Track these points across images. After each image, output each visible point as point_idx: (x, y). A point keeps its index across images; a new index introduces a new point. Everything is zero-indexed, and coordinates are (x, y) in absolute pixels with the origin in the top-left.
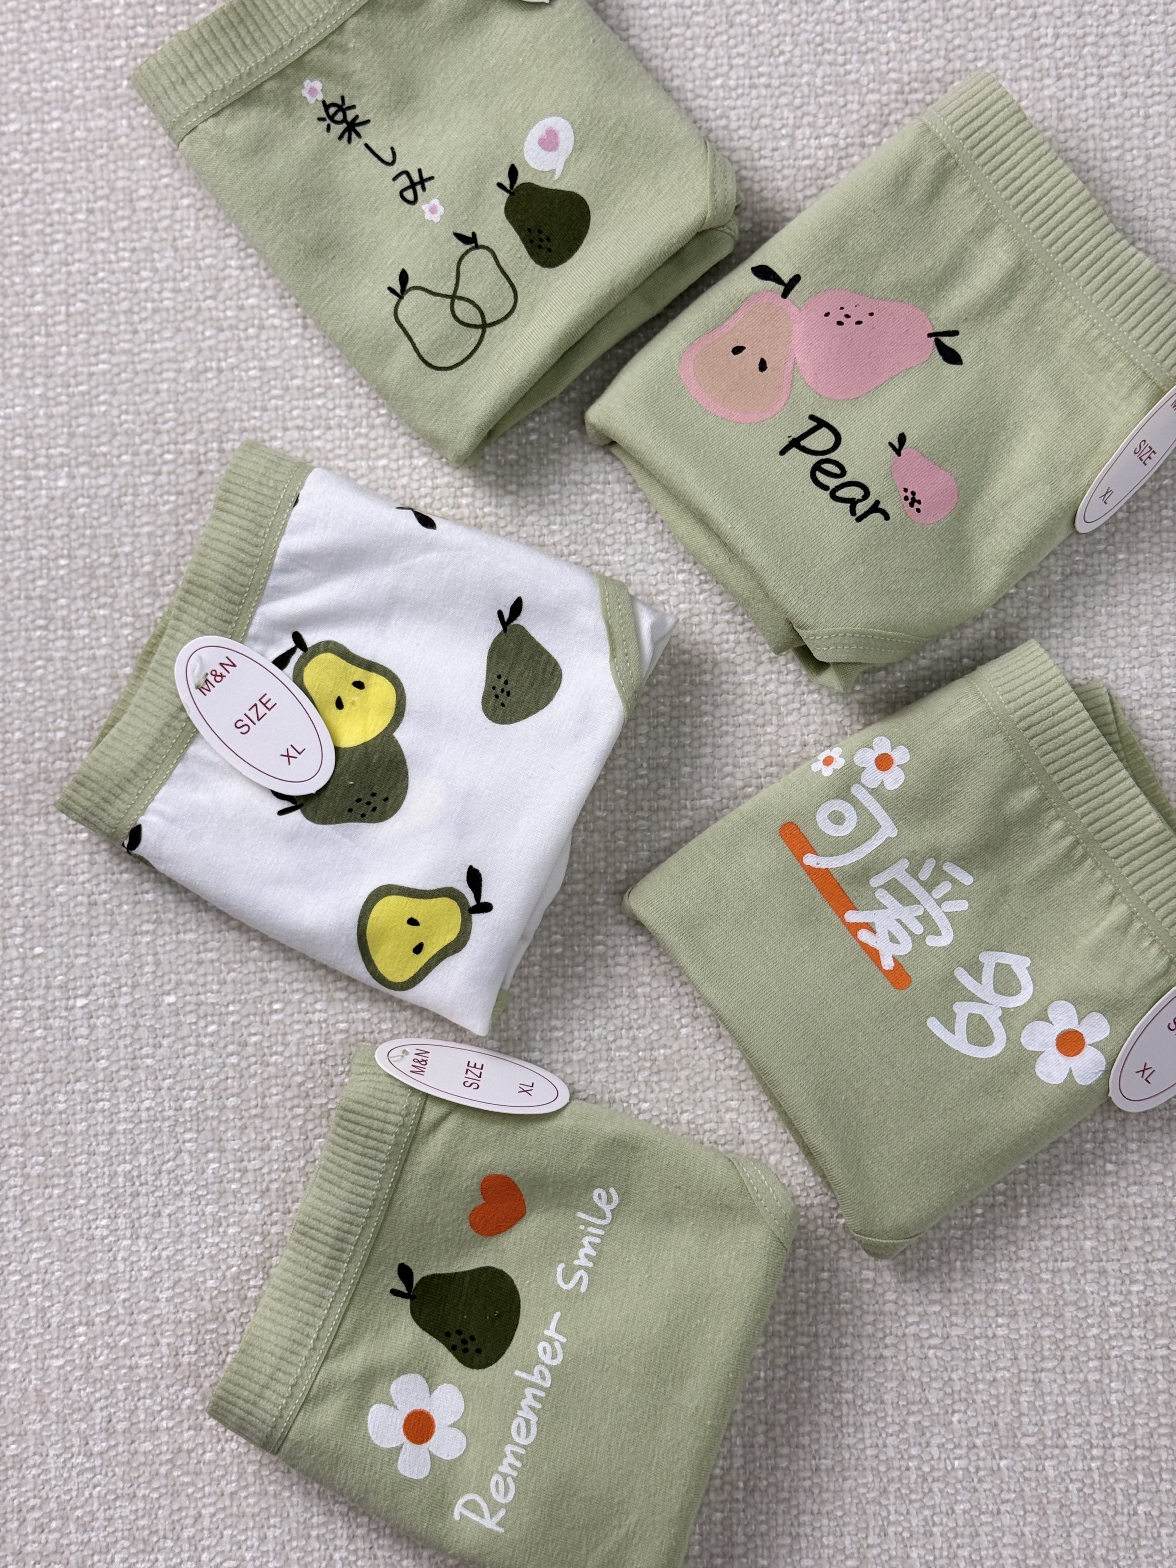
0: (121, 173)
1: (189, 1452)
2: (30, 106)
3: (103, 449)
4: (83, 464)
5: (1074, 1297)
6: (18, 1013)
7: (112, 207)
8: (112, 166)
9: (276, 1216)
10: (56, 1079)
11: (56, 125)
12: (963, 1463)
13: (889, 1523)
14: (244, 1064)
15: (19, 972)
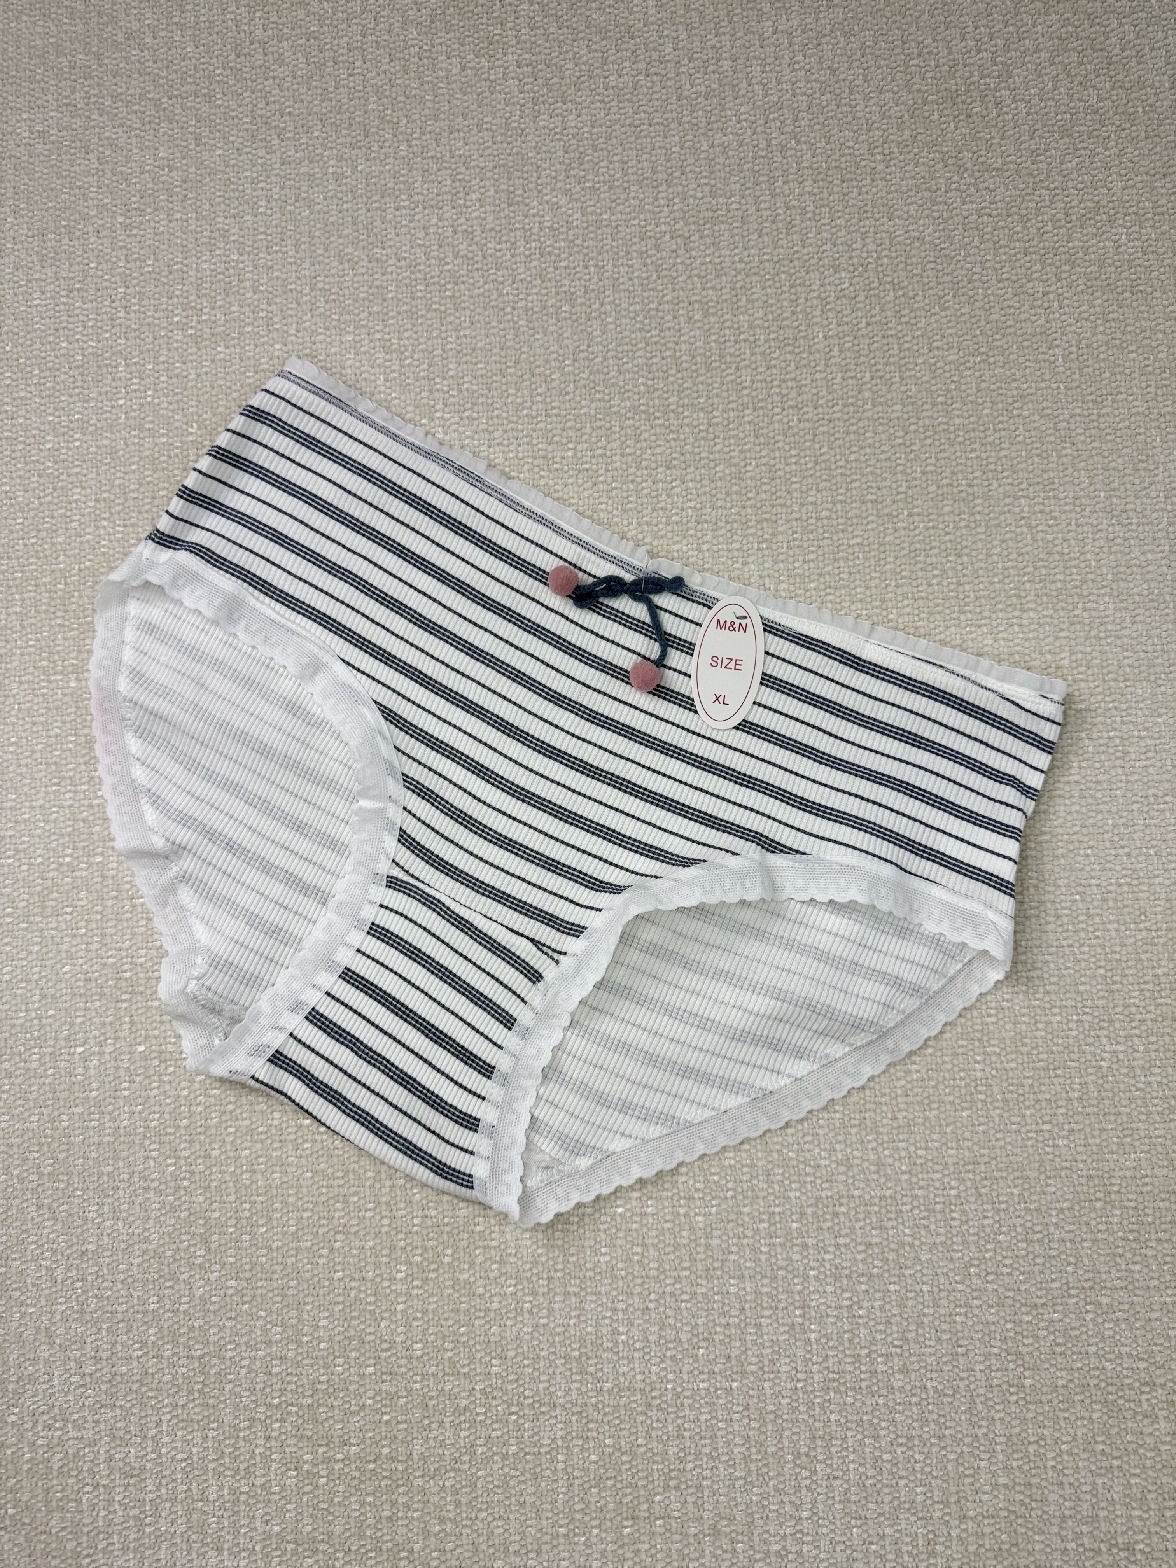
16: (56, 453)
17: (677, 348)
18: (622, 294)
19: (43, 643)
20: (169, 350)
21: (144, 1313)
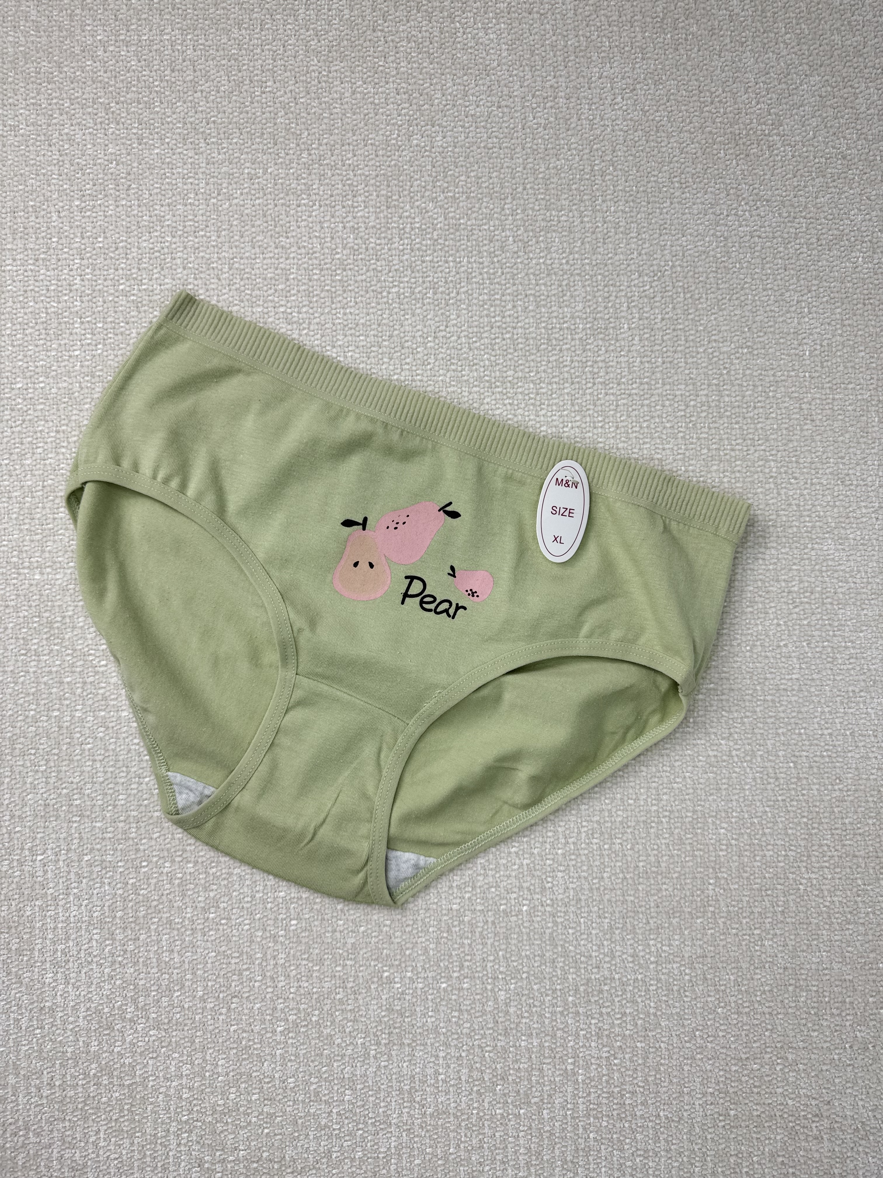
0: (74, 412)
1: (94, 1097)
2: (28, 374)
3: (60, 559)
4: (48, 567)
5: (562, 1027)
6: (7, 862)
7: (69, 430)
8: (70, 408)
9: (142, 976)
10: (26, 898)
11: (42, 385)
12: (501, 1111)
13: (461, 1142)
14: (126, 894)
15: (7, 840)
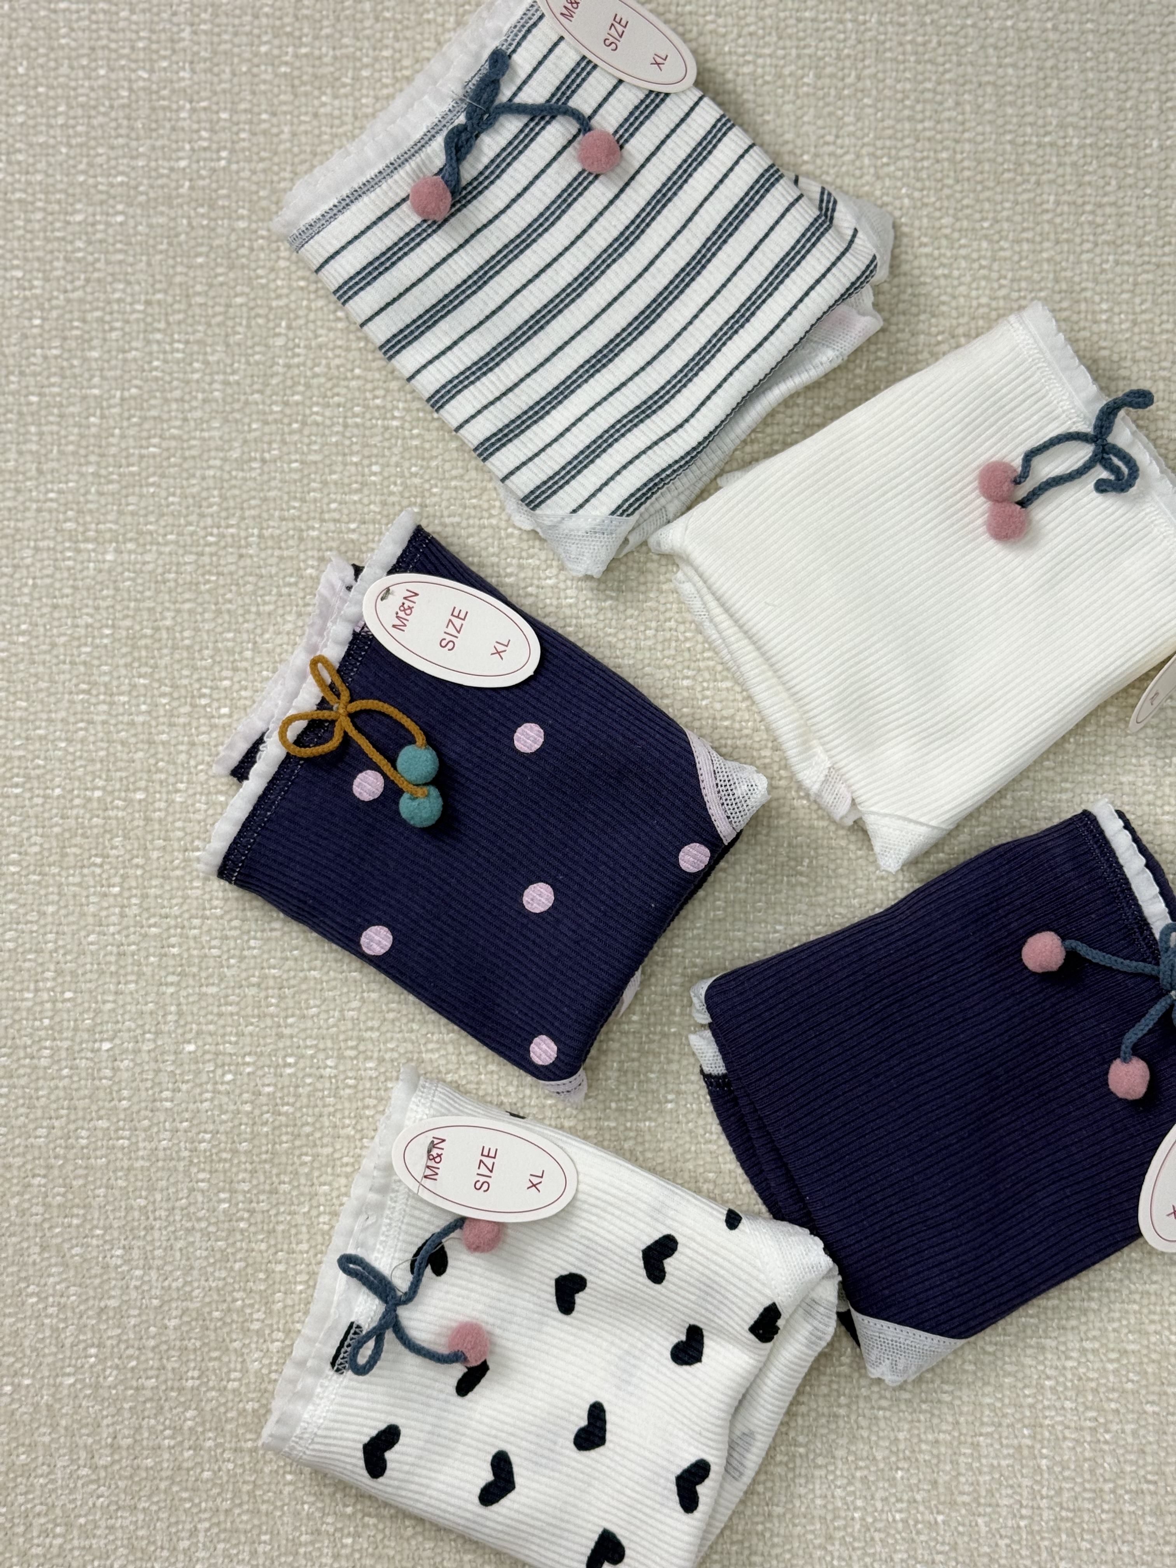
16: (90, 229)
17: (958, 148)
18: (889, 65)
19: (70, 497)
20: (253, 93)
21: (181, 1390)
